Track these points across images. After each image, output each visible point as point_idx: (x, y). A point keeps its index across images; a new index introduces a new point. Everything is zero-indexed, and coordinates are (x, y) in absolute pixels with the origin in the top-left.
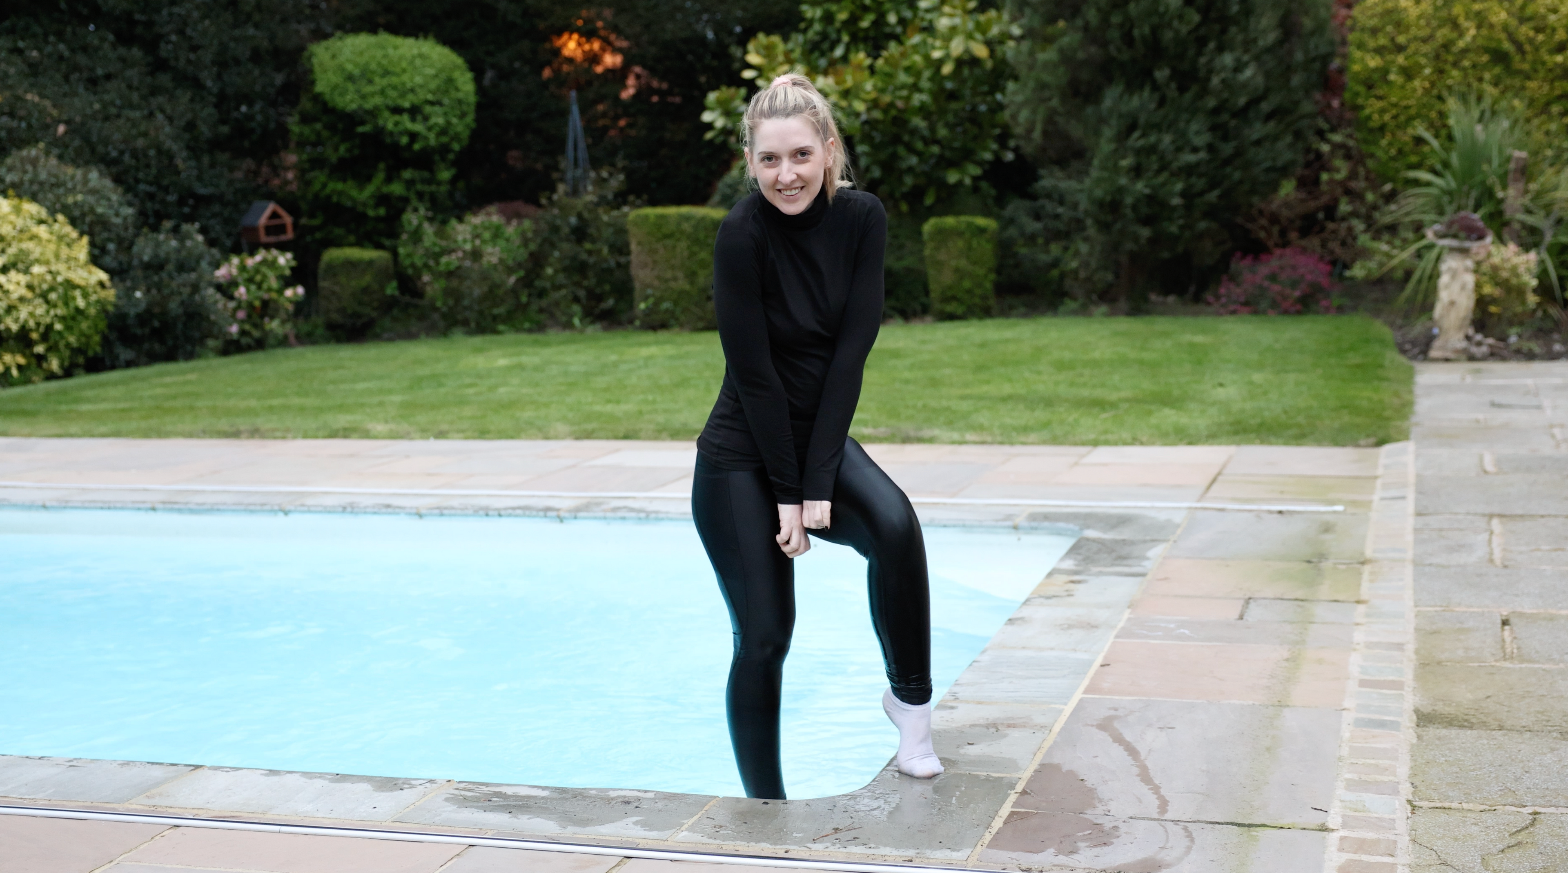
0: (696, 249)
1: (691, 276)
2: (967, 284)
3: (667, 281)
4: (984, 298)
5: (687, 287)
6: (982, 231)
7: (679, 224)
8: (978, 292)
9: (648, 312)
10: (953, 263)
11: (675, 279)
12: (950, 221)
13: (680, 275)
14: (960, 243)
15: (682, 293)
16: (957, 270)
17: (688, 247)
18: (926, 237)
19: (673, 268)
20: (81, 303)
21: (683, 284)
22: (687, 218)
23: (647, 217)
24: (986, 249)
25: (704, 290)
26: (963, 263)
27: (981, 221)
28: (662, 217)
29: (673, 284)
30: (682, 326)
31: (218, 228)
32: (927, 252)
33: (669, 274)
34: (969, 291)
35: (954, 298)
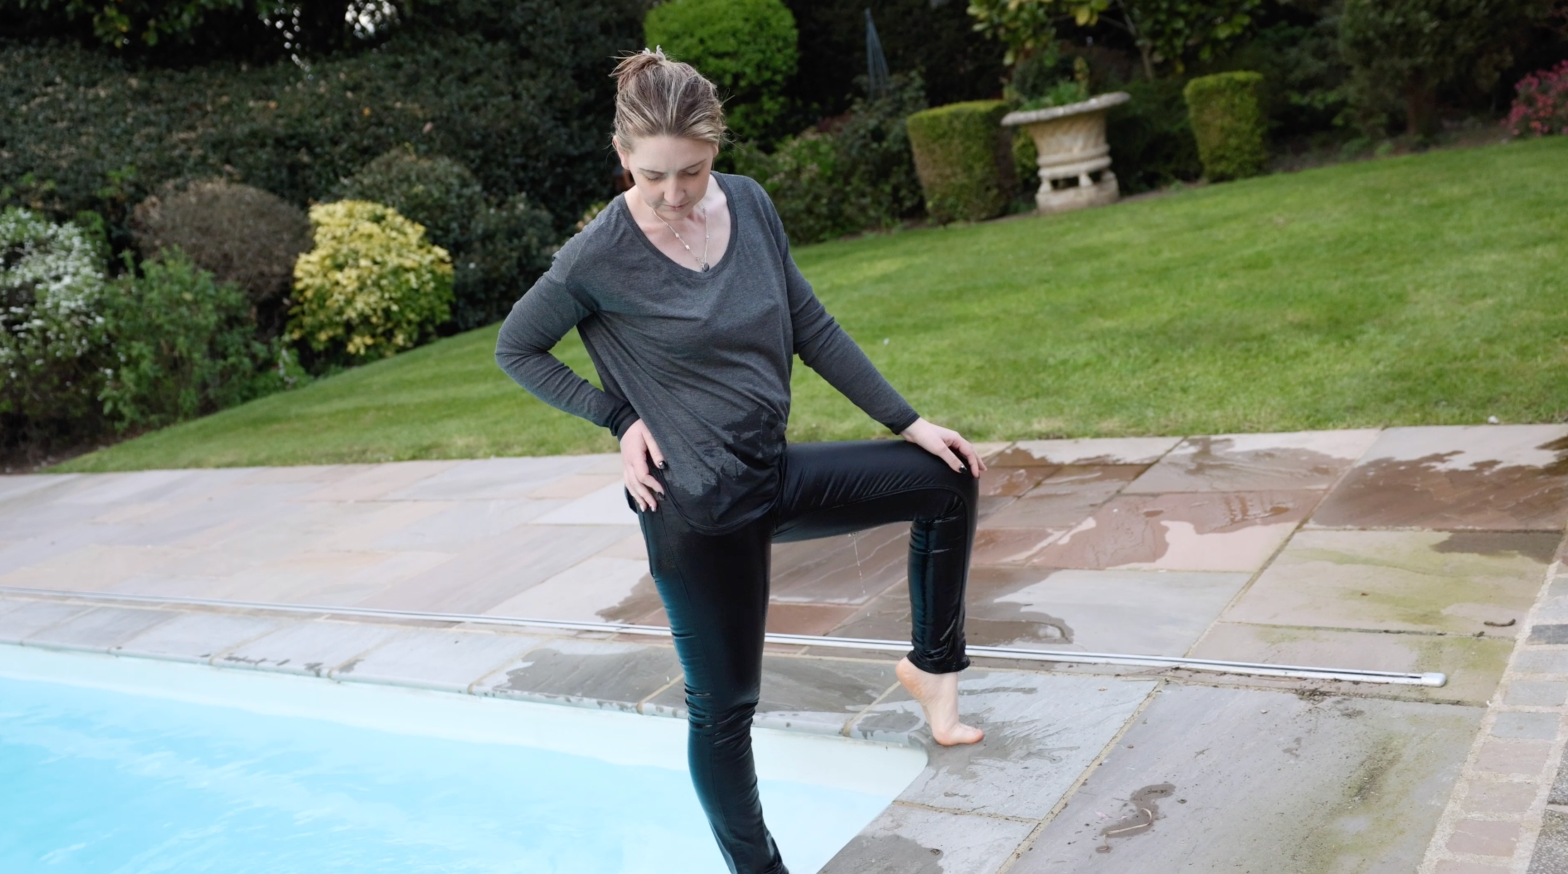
0: (968, 143)
1: (969, 169)
2: (1233, 142)
3: (948, 177)
4: (1253, 153)
5: (966, 181)
6: (1244, 85)
7: (950, 122)
8: (1247, 148)
9: (938, 207)
10: (1218, 122)
11: (954, 174)
12: (1210, 80)
13: (959, 170)
14: (1223, 102)
15: (963, 187)
16: (1222, 129)
17: (962, 143)
18: (1187, 101)
19: (951, 164)
20: (414, 283)
21: (961, 179)
22: (956, 115)
23: (921, 120)
24: (1249, 104)
25: (982, 181)
26: (1227, 121)
27: (1240, 76)
28: (936, 118)
29: (953, 180)
30: (967, 219)
31: (594, 180)
32: (1192, 114)
33: (948, 171)
34: (1238, 148)
35: (1222, 157)
